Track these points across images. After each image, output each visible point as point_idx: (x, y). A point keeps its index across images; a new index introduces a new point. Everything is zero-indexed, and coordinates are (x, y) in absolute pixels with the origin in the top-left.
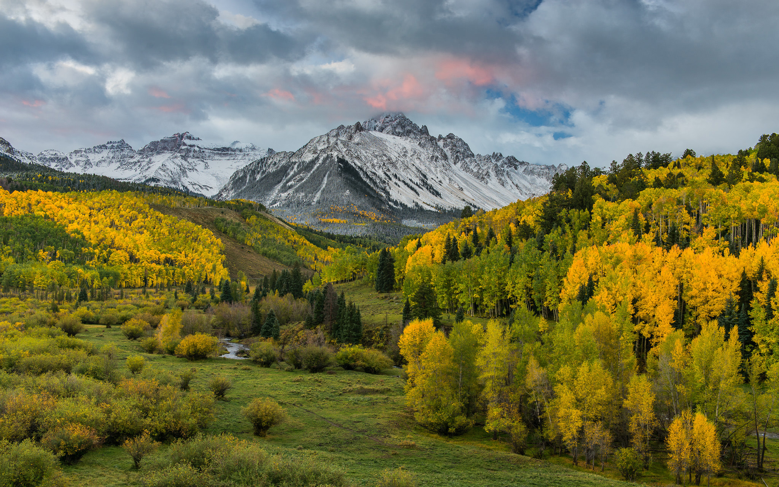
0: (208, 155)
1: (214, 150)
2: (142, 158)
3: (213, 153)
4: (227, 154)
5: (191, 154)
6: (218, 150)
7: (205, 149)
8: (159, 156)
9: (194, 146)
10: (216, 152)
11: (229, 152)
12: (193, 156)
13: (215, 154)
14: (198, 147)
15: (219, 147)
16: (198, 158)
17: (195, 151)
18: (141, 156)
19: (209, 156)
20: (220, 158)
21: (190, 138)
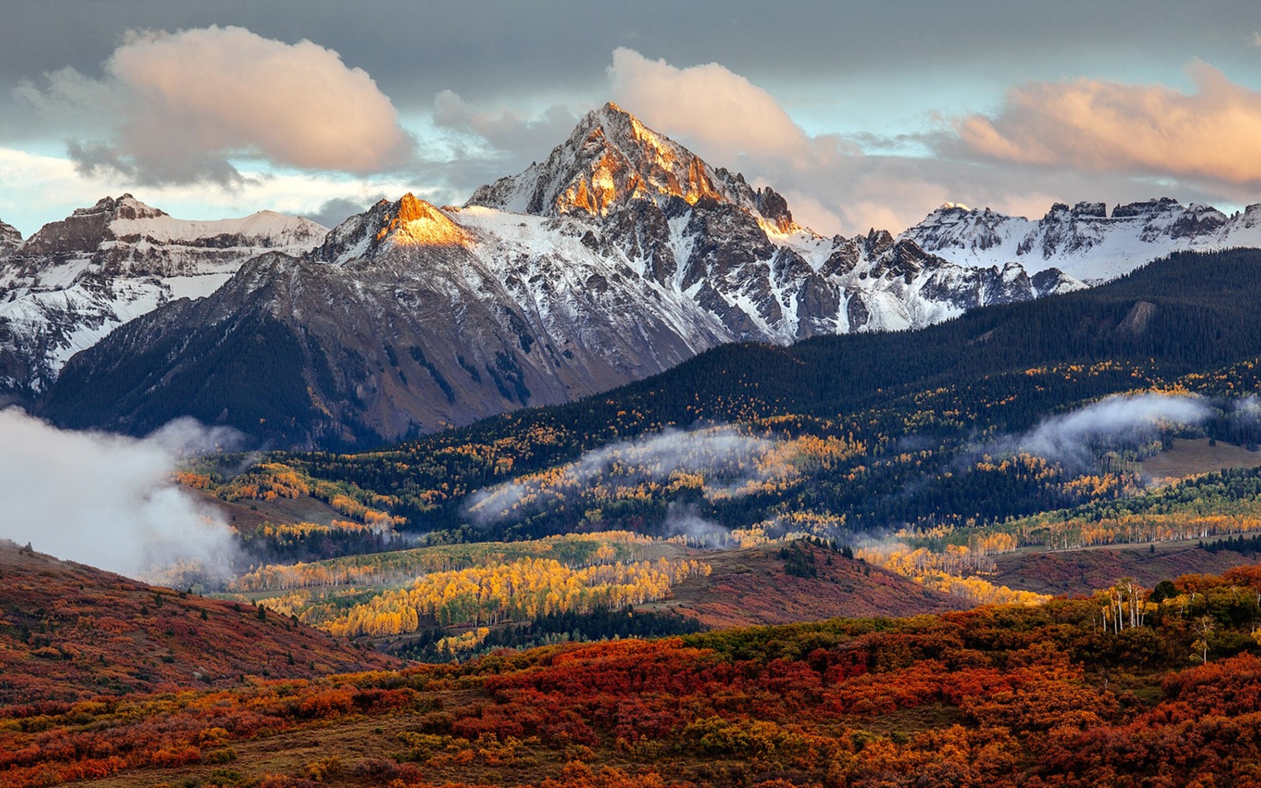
0: (176, 261)
1: (198, 243)
2: (21, 275)
3: (192, 253)
4: (232, 253)
5: (126, 265)
6: (210, 242)
7: (173, 243)
8: (62, 267)
9: (136, 238)
10: (201, 250)
11: (236, 249)
12: (133, 269)
13: (198, 256)
14: (150, 239)
15: (210, 235)
16: (144, 273)
17: (138, 255)
18: (18, 270)
19: (180, 266)
20: (212, 268)
21: (129, 214)
